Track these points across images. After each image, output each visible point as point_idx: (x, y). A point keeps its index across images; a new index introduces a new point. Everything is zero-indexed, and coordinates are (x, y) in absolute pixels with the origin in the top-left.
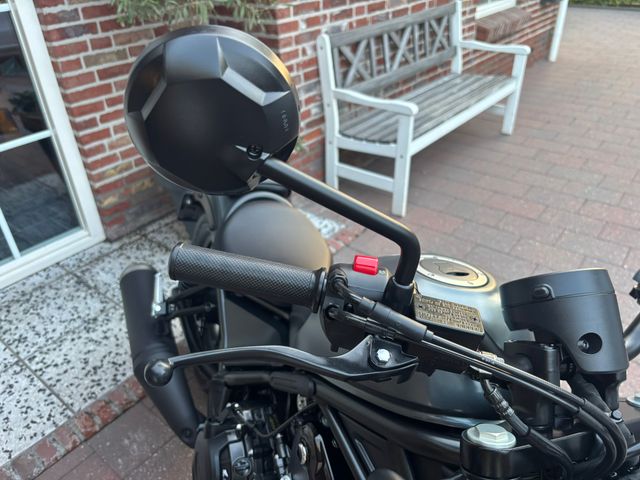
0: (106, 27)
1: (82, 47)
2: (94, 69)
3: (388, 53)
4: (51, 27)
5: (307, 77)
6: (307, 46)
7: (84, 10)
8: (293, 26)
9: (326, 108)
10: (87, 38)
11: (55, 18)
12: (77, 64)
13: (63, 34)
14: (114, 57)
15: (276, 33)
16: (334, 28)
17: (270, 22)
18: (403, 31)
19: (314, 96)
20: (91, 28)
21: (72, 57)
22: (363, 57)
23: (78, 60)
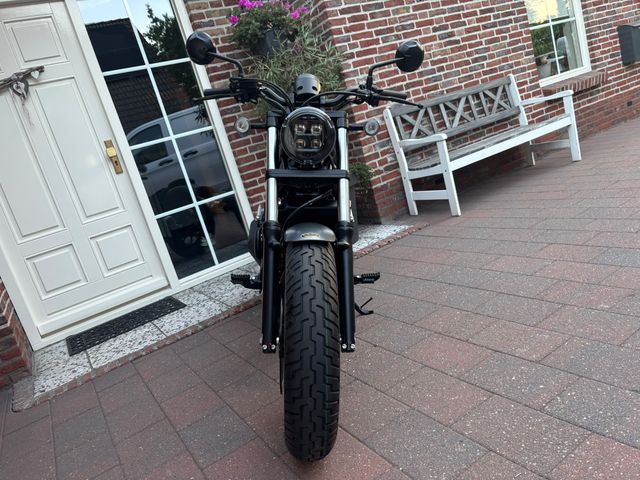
1: (248, 142)
2: (254, 153)
3: (447, 119)
4: (232, 133)
5: (380, 138)
6: (377, 118)
9: (398, 156)
10: (250, 137)
15: (352, 113)
18: (459, 100)
19: (388, 150)
21: (243, 148)
22: (425, 122)
23: (246, 149)
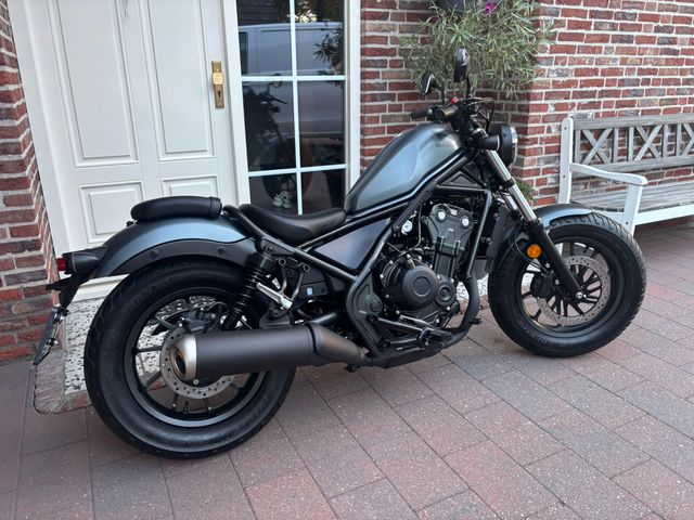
0: (401, 97)
1: (383, 109)
2: (386, 125)
3: (632, 147)
4: (368, 92)
5: (548, 151)
6: (553, 126)
7: (390, 84)
8: (544, 108)
9: (562, 180)
10: (387, 103)
11: (372, 87)
12: (376, 120)
13: (374, 98)
14: (401, 119)
16: (580, 114)
17: (524, 102)
18: (653, 127)
19: (553, 168)
20: (391, 97)
21: (375, 115)
22: (605, 145)
23: (378, 117)
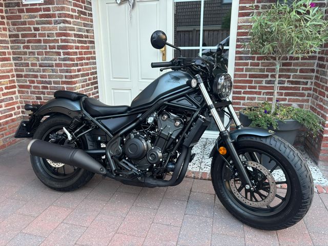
0: (259, 59)
1: (247, 64)
2: (248, 73)
4: (237, 55)
7: (252, 51)
10: (249, 61)
11: (240, 53)
12: (242, 70)
13: (241, 58)
14: (258, 70)
20: (252, 58)
23: (243, 68)
